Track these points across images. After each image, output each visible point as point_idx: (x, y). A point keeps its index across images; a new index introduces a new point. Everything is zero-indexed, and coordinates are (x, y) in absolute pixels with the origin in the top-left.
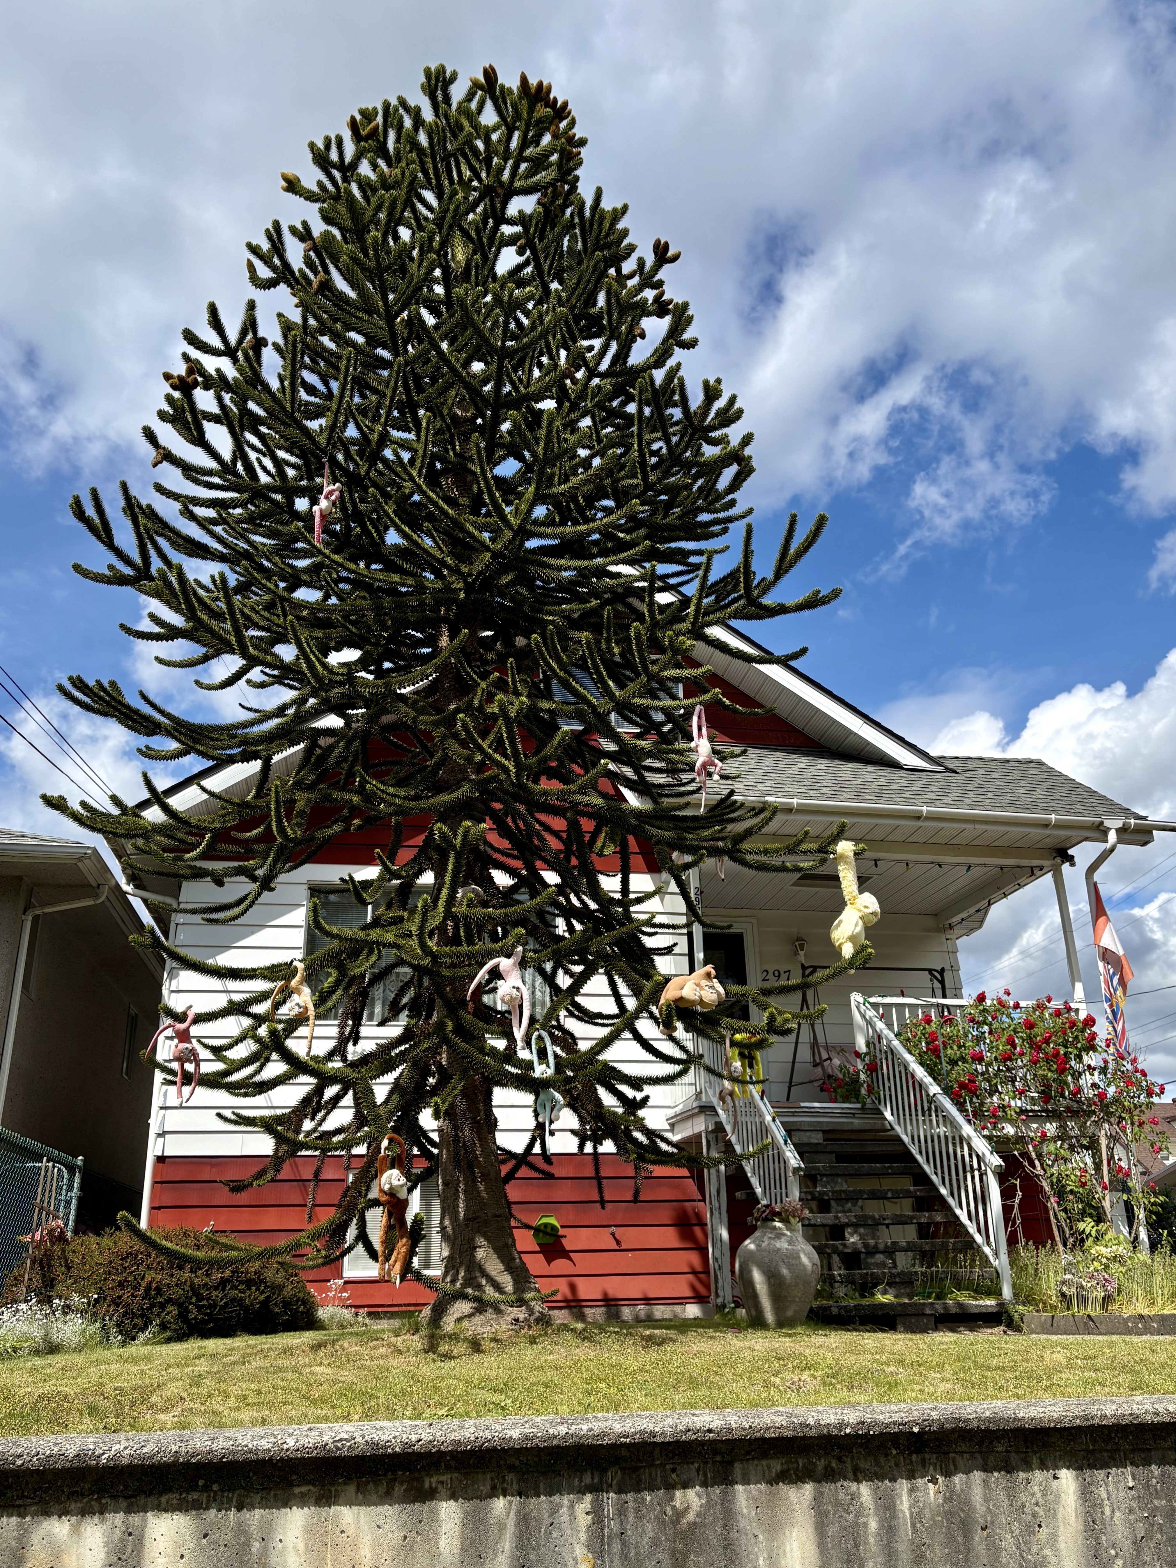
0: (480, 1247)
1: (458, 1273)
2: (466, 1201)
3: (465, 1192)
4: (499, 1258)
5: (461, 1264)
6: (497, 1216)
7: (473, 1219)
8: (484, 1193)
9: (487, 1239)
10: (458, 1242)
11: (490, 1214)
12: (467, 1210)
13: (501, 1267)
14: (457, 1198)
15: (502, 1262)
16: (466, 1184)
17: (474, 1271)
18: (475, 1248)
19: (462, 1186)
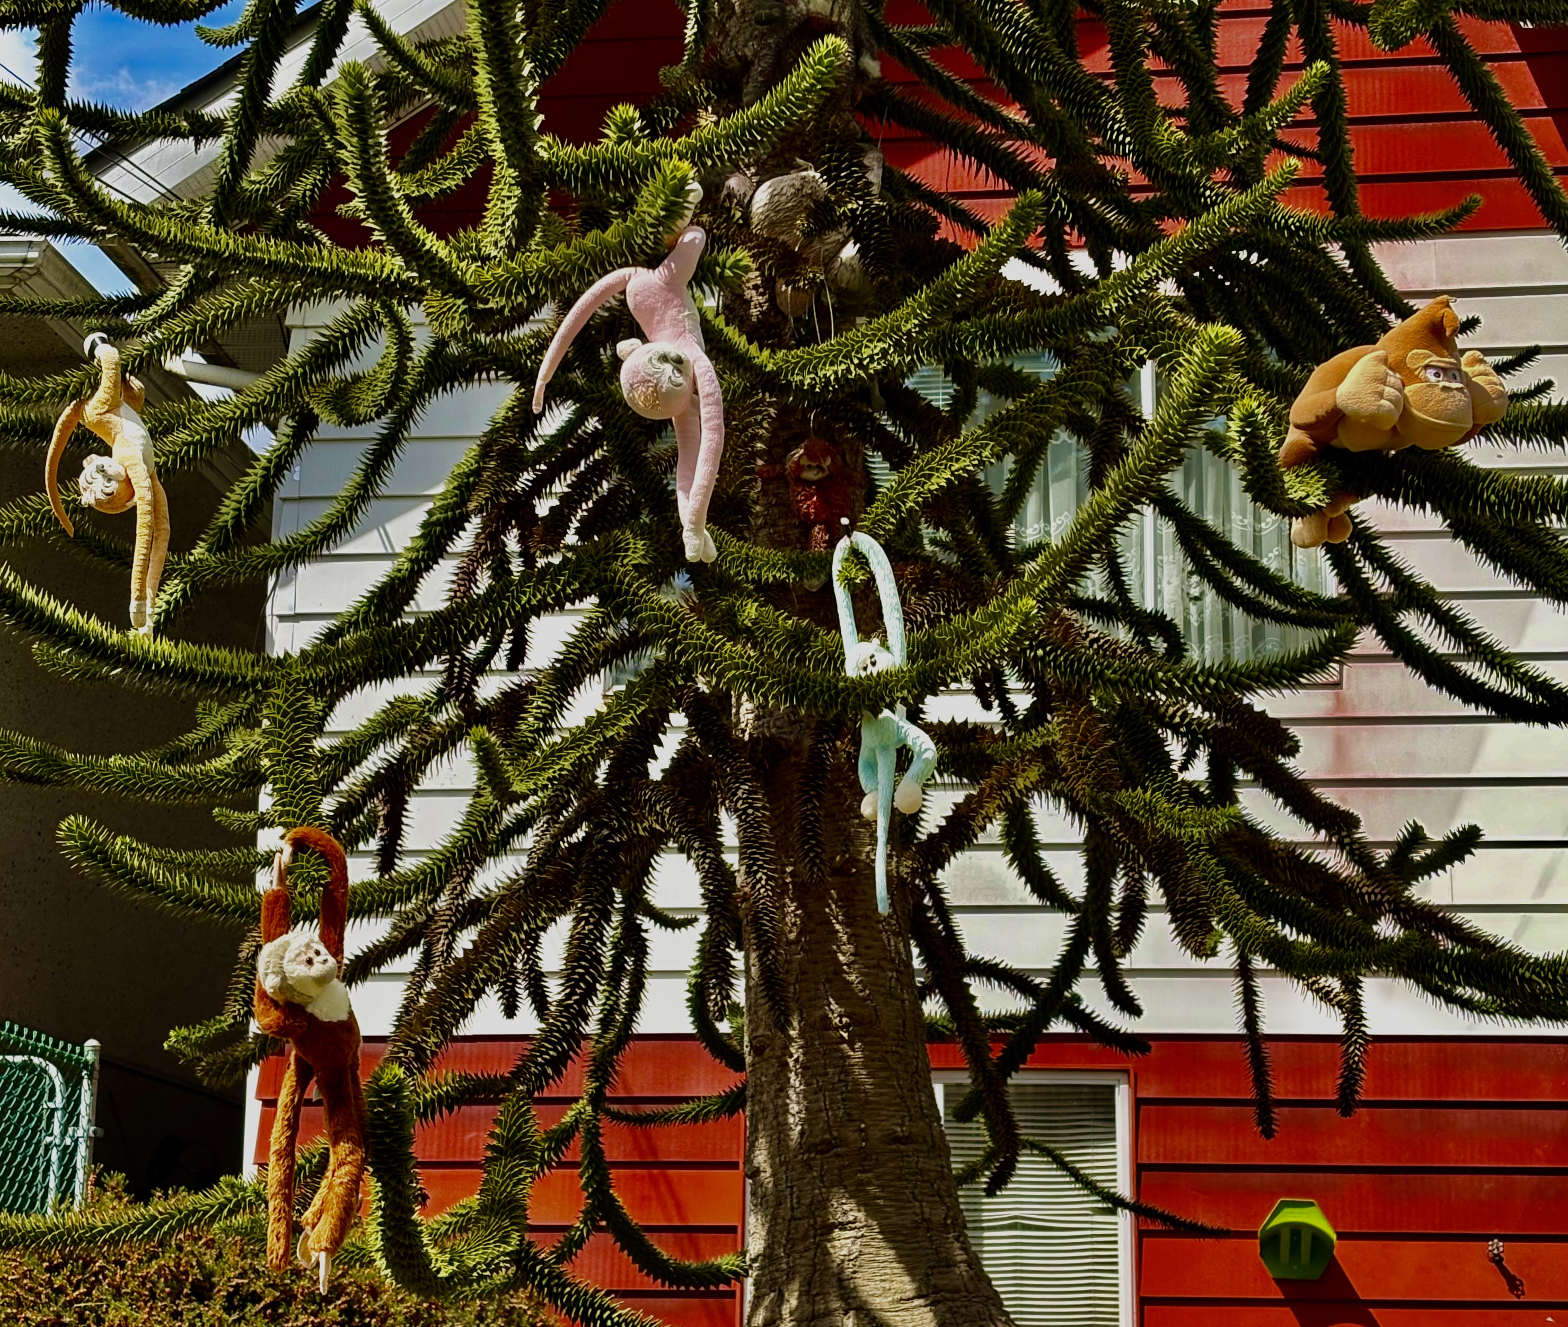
0: (843, 1226)
1: (780, 1300)
2: (807, 1095)
3: (806, 1069)
4: (900, 1258)
5: (790, 1275)
6: (897, 1140)
7: (824, 1148)
8: (861, 1074)
9: (866, 1204)
10: (785, 1211)
11: (876, 1134)
12: (810, 1119)
13: (905, 1285)
14: (784, 1086)
15: (910, 1270)
16: (807, 1048)
17: (825, 1294)
18: (831, 1228)
19: (796, 1051)
